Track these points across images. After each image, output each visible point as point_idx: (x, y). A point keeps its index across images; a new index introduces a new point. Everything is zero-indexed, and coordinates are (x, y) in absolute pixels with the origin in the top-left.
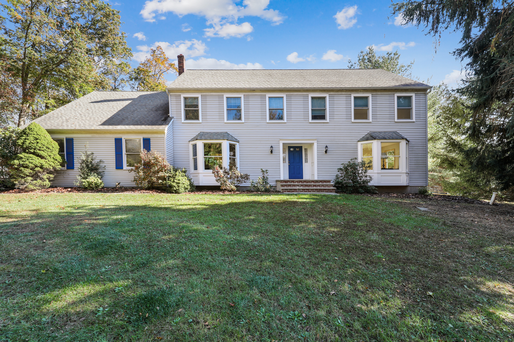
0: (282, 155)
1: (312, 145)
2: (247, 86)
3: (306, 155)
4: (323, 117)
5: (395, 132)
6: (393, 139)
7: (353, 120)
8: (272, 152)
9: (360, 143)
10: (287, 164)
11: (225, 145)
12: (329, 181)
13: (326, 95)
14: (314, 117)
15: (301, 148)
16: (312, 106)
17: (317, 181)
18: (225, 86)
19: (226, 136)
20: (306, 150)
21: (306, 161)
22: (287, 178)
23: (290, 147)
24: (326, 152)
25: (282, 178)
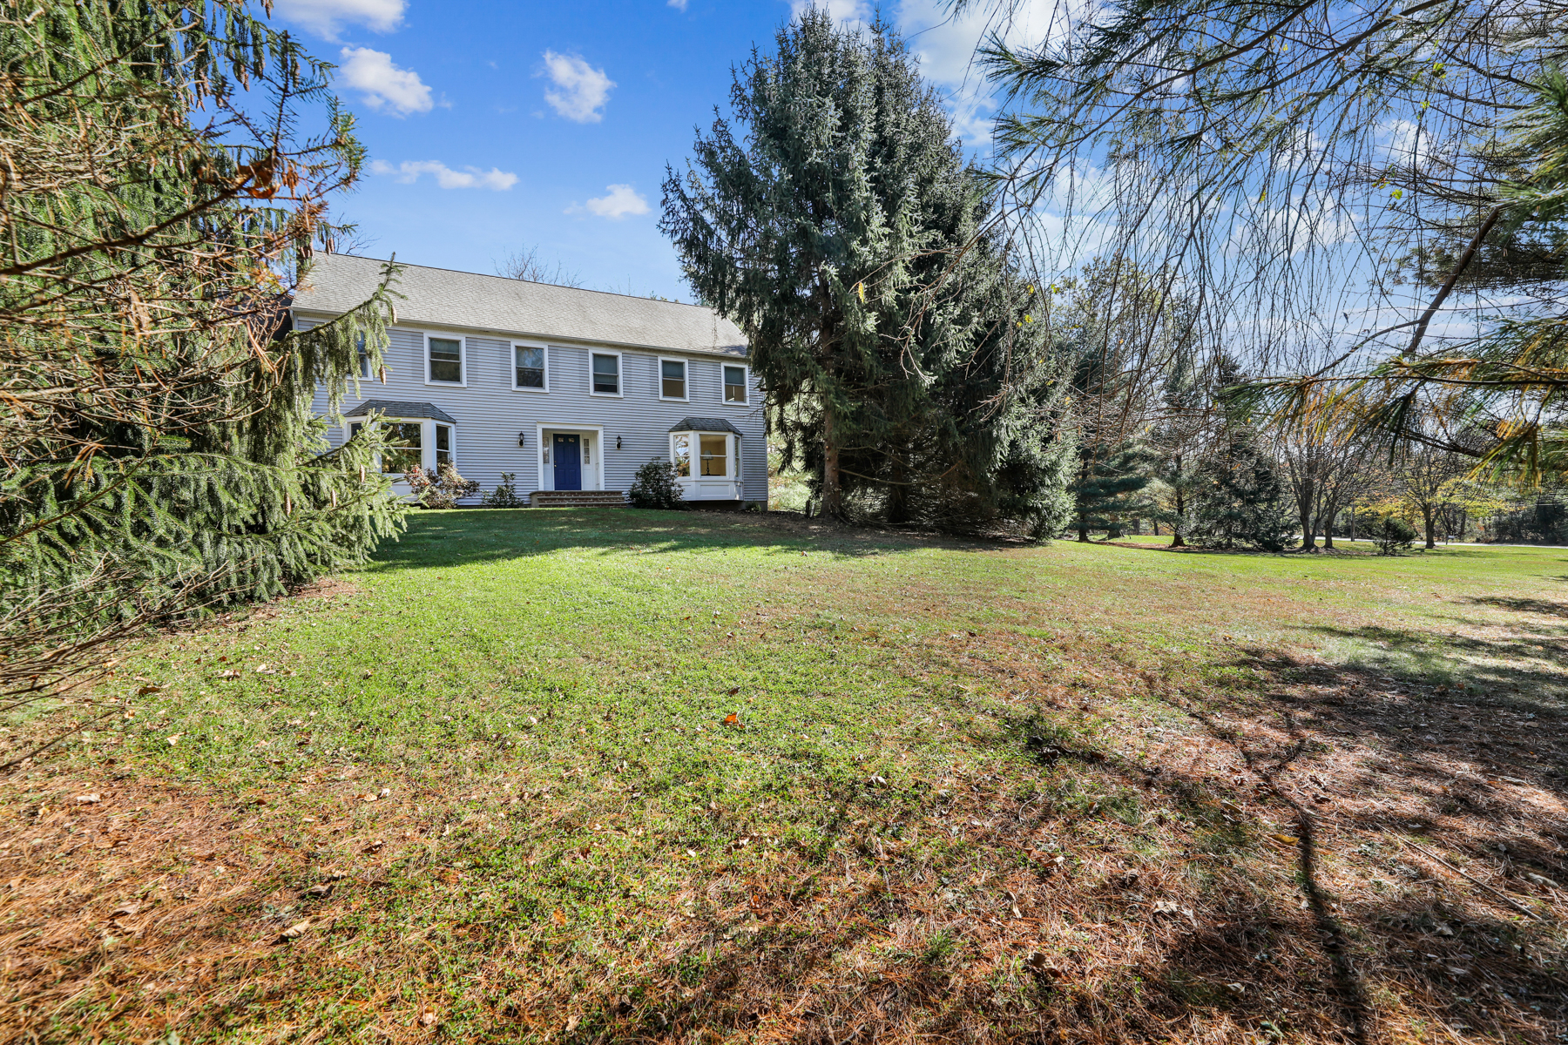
0: (540, 450)
1: (595, 433)
2: (473, 322)
3: (587, 451)
4: (614, 389)
5: (723, 421)
6: (716, 430)
7: (661, 398)
8: (521, 443)
9: (672, 434)
10: (551, 466)
11: (428, 428)
12: (620, 493)
13: (618, 353)
14: (598, 388)
15: (576, 437)
16: (595, 369)
17: (600, 493)
18: (426, 319)
19: (428, 410)
20: (587, 442)
21: (587, 462)
22: (551, 488)
23: (556, 437)
24: (619, 446)
25: (541, 489)
